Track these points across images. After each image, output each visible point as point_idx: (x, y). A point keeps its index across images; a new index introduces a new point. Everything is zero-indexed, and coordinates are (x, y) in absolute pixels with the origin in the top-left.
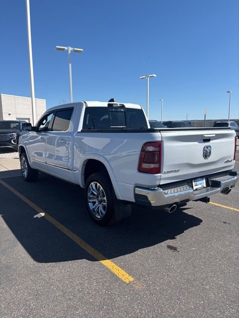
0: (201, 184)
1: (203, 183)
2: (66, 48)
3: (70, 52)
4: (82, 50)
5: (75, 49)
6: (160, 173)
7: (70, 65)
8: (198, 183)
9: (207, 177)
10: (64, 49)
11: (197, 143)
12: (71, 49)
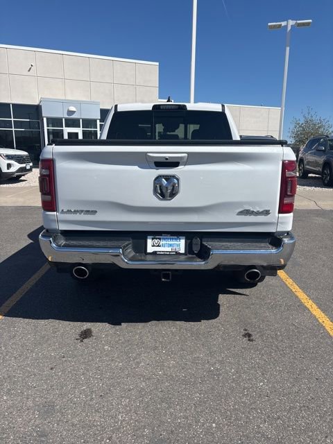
0: (171, 245)
1: (179, 245)
2: (283, 24)
3: (289, 28)
4: (311, 21)
5: (298, 22)
6: (54, 211)
7: (288, 49)
8: (162, 242)
9: (190, 236)
10: (281, 25)
11: (136, 168)
12: (291, 23)
